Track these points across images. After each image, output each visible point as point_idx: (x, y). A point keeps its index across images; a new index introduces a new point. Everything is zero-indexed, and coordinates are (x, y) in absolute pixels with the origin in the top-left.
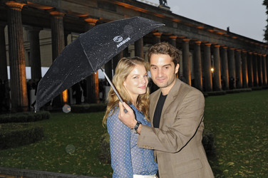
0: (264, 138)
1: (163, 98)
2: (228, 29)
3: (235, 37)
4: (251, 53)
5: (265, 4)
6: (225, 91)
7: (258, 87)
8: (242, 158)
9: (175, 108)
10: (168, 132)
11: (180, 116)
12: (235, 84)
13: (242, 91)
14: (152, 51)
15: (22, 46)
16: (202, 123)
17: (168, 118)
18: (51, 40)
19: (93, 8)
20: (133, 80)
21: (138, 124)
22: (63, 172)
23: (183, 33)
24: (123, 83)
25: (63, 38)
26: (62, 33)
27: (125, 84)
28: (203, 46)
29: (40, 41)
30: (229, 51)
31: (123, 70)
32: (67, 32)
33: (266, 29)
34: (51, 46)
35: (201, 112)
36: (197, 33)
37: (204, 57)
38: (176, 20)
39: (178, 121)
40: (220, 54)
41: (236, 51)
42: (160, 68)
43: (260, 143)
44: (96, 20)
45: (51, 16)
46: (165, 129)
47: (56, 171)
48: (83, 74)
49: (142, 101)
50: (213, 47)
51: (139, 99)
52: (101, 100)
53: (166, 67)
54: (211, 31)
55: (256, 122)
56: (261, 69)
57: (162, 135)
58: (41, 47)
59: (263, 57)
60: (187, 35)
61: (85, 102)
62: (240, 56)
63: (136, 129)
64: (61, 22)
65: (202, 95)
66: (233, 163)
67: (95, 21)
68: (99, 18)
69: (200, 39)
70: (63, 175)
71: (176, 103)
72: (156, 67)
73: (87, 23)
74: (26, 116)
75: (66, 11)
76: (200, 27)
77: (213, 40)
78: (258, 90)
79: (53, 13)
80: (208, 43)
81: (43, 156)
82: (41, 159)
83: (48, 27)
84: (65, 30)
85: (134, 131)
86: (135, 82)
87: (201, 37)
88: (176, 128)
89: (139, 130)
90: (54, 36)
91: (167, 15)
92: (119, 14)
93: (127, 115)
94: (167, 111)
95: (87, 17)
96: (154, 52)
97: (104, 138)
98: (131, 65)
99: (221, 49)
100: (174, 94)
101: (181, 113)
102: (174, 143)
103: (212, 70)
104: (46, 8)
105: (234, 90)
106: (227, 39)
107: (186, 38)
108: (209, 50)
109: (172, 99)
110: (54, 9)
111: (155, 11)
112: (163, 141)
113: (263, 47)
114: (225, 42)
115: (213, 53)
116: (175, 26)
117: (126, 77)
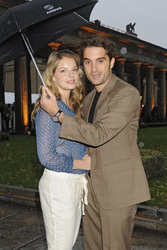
23: (148, 60)
38: (142, 46)
42: (94, 62)
53: (100, 60)
60: (152, 62)
67: (58, 45)
68: (61, 43)
69: (166, 66)
72: (89, 61)
88: (102, 121)
89: (60, 118)
91: (132, 41)
107: (151, 65)
112: (85, 132)
116: (140, 52)
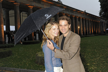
0: (101, 54)
1: (64, 38)
2: (85, 11)
3: (88, 14)
4: (94, 21)
5: (99, 1)
6: (84, 36)
7: (97, 34)
8: (92, 62)
9: (69, 42)
10: (66, 51)
11: (71, 45)
12: (88, 33)
13: (90, 36)
14: (60, 19)
15: (2, 17)
16: (80, 48)
17: (66, 46)
18: (14, 14)
19: (32, 2)
20: (53, 30)
21: (55, 48)
22: (21, 68)
24: (49, 31)
25: (19, 14)
26: (18, 12)
27: (50, 32)
28: (75, 18)
29: (10, 15)
30: (85, 20)
31: (49, 26)
32: (21, 11)
33: (100, 11)
34: (14, 17)
35: (79, 43)
36: (73, 13)
37: (76, 22)
38: (65, 7)
39: (70, 47)
40: (82, 21)
41: (88, 20)
42: (63, 26)
43: (99, 56)
44: (33, 7)
45: (14, 4)
46: (65, 50)
47: (18, 68)
48: (34, 30)
49: (56, 39)
50: (79, 18)
51: (55, 38)
52: (34, 39)
53: (66, 25)
54: (79, 12)
55: (97, 48)
56: (98, 27)
57: (64, 53)
58: (10, 17)
59: (98, 22)
60: (69, 13)
61: (28, 40)
62: (90, 22)
63: (54, 50)
64: (18, 7)
65: (80, 36)
66: (89, 64)
68: (34, 6)
69: (74, 15)
70: (21, 69)
71: (70, 40)
73: (29, 8)
74: (4, 46)
75: (20, 3)
76: (74, 10)
77: (79, 15)
78: (97, 35)
79: (15, 3)
80: (77, 16)
81: (12, 62)
82: (12, 63)
83: (13, 9)
84: (20, 11)
85: (53, 51)
86: (54, 31)
87: (75, 14)
88: (69, 50)
89: (55, 51)
90: (16, 13)
92: (42, 4)
93: (50, 45)
94: (66, 43)
95: (29, 5)
96: (60, 20)
97: (37, 54)
98: (52, 24)
99: (83, 19)
100: (69, 36)
101: (71, 44)
102: (69, 56)
103: (79, 27)
104: (12, 1)
105: (87, 35)
106: (85, 15)
107: (69, 14)
108: (78, 19)
109: (68, 38)
110: (16, 2)
111: (56, 3)
112: (64, 55)
113: (99, 19)
114: (84, 16)
115: (79, 20)
117: (50, 29)
